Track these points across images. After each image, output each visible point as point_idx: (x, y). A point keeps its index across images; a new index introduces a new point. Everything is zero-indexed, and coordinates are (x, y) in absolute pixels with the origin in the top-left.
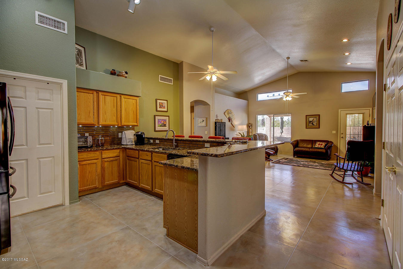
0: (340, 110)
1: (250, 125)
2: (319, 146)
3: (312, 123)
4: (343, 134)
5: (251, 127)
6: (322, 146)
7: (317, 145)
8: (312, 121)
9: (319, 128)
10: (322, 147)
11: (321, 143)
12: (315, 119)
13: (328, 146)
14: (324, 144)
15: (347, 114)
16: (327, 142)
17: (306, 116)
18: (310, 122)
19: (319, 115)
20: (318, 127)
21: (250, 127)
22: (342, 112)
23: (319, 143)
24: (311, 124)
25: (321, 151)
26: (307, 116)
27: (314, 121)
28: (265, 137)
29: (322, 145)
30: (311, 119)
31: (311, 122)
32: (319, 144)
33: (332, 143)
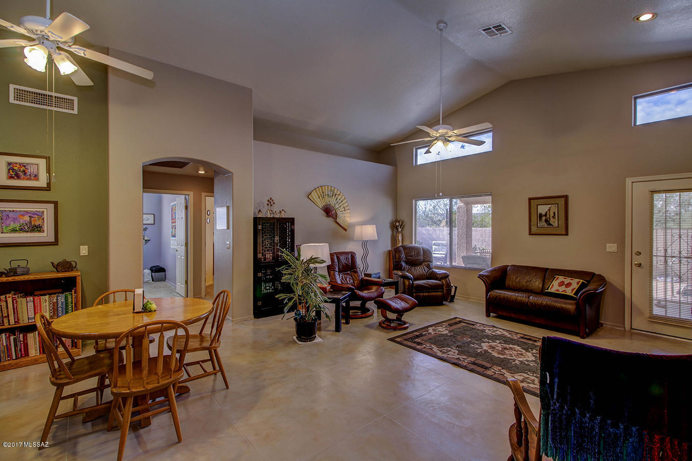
0: (629, 181)
1: (397, 224)
2: (561, 290)
3: (546, 221)
4: (639, 253)
5: (400, 230)
6: (570, 288)
7: (555, 286)
8: (546, 215)
9: (567, 234)
10: (569, 292)
11: (568, 280)
12: (554, 209)
13: (585, 292)
14: (575, 283)
15: (653, 192)
16: (588, 277)
17: (530, 199)
18: (541, 216)
19: (566, 198)
20: (564, 232)
21: (397, 229)
22: (635, 188)
23: (561, 278)
24: (543, 224)
25: (562, 308)
26: (532, 201)
27: (552, 215)
28: (423, 254)
29: (569, 285)
30: (543, 209)
31: (544, 218)
32: (562, 284)
33: (601, 280)
